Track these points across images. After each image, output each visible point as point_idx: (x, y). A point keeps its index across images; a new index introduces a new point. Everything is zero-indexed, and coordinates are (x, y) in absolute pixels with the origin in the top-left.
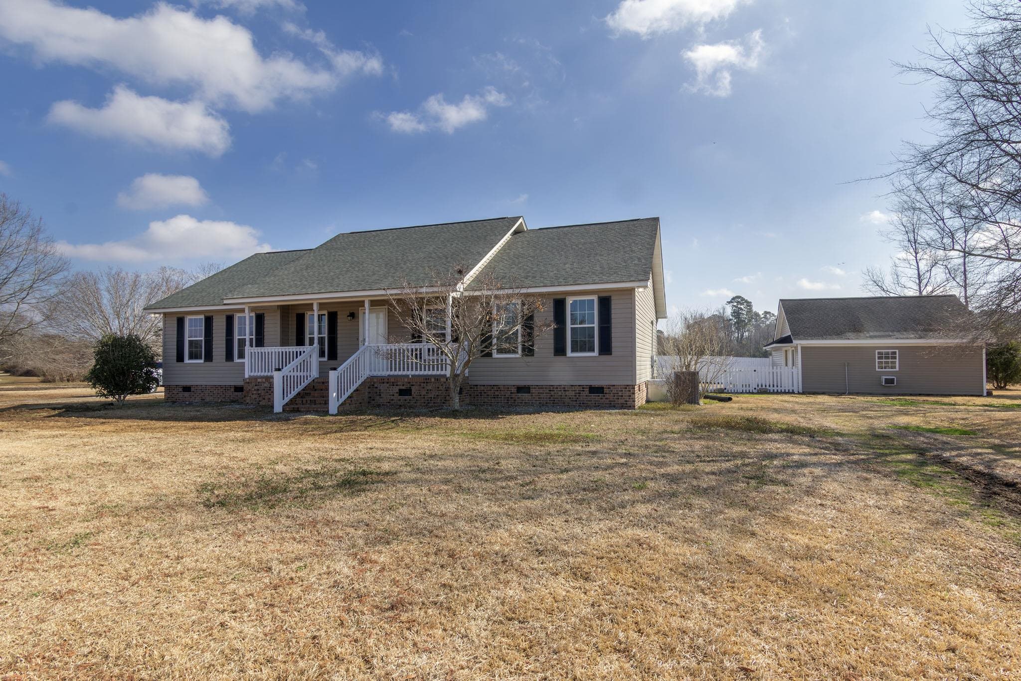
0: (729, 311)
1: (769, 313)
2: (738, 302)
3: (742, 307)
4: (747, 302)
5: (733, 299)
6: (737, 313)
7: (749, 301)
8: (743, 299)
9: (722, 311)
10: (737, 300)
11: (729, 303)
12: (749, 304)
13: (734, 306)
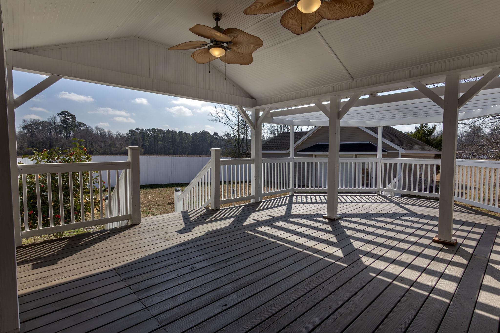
0: (59, 120)
1: (83, 123)
2: (65, 115)
3: (69, 118)
4: (71, 115)
5: (62, 112)
6: (64, 121)
7: (74, 115)
8: (69, 113)
9: (53, 119)
10: (64, 113)
11: (59, 114)
12: (73, 117)
13: (63, 117)
